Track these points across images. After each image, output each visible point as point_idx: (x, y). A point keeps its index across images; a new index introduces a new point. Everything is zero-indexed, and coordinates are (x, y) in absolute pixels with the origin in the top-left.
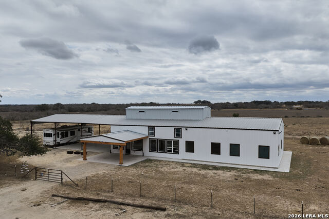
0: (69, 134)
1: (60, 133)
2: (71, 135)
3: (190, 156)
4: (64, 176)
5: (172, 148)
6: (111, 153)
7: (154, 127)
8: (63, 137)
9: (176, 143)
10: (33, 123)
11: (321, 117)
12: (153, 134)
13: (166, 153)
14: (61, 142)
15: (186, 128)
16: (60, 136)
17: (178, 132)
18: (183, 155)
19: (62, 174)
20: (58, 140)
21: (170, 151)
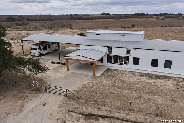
0: (47, 47)
1: (42, 47)
2: (48, 48)
3: (136, 66)
4: (68, 92)
5: (124, 61)
6: (80, 62)
7: (111, 47)
8: (44, 50)
9: (127, 58)
10: (22, 41)
11: (181, 26)
12: (110, 52)
13: (119, 64)
14: (43, 54)
15: (135, 49)
16: (42, 49)
17: (129, 51)
18: (131, 66)
19: (66, 91)
20: (42, 52)
21: (122, 63)
